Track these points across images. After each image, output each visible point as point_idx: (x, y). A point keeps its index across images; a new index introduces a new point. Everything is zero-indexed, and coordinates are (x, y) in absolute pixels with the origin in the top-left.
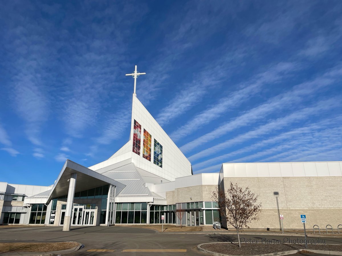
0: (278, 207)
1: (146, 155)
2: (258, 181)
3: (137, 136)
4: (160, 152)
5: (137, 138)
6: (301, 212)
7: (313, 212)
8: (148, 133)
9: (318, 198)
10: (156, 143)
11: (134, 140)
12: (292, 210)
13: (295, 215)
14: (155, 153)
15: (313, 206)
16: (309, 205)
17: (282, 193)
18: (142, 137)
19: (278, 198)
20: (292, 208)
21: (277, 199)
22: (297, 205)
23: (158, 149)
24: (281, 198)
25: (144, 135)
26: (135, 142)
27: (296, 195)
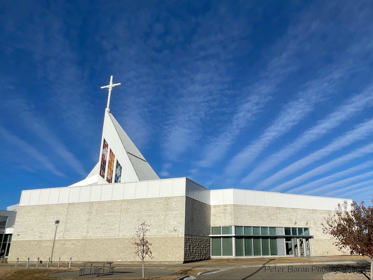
0: (55, 238)
1: (109, 178)
2: (47, 209)
3: (104, 157)
4: (120, 174)
5: (104, 159)
6: (73, 242)
7: (85, 241)
8: (112, 153)
9: (94, 226)
10: (118, 165)
11: (102, 162)
12: (67, 240)
13: (68, 246)
14: (116, 175)
15: (86, 236)
16: (84, 234)
17: (63, 222)
18: (108, 159)
19: (58, 227)
20: (67, 239)
21: (56, 228)
22: (73, 234)
23: (118, 172)
24: (61, 226)
25: (110, 155)
26: (102, 163)
27: (74, 223)
